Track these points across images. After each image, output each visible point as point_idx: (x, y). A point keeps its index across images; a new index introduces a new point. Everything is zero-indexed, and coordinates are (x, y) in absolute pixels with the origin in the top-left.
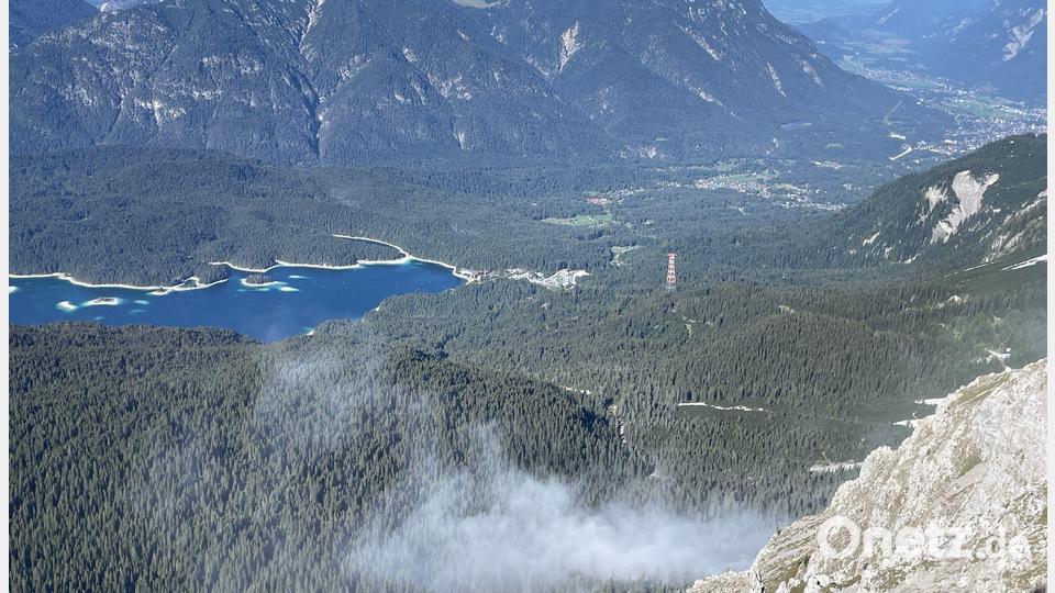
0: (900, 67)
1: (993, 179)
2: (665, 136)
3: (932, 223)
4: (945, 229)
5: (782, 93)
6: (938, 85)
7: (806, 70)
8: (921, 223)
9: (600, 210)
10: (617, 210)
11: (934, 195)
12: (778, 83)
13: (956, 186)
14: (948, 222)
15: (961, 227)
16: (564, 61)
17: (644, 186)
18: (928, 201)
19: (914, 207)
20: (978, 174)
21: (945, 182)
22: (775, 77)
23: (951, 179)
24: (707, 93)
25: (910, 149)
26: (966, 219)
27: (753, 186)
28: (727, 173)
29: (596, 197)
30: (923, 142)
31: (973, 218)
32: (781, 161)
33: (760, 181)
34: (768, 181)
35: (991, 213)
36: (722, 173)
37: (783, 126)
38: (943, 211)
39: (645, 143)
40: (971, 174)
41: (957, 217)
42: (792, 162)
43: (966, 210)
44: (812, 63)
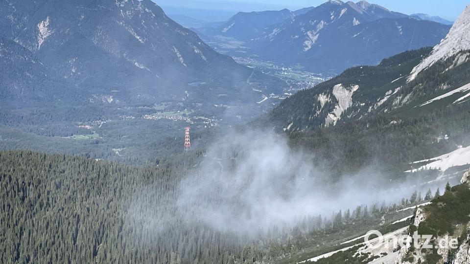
0: (244, 56)
1: (356, 88)
2: (117, 89)
3: (324, 116)
4: (333, 118)
5: (185, 65)
6: (269, 65)
7: (196, 51)
8: (318, 115)
9: (89, 132)
10: (100, 131)
11: (323, 99)
12: (181, 59)
13: (335, 93)
14: (334, 114)
15: (343, 115)
16: (41, 42)
17: (111, 119)
18: (320, 102)
19: (313, 107)
20: (347, 85)
21: (328, 91)
22: (179, 55)
23: (332, 89)
24: (140, 64)
25: (266, 98)
26: (345, 111)
27: (181, 118)
28: (162, 111)
29: (81, 125)
30: (273, 94)
31: (349, 110)
32: (193, 104)
33: (184, 115)
34: (189, 115)
35: (359, 106)
36: (159, 111)
37: (189, 84)
38: (330, 107)
39: (104, 94)
40: (342, 85)
41: (339, 111)
42: (200, 104)
43: (343, 107)
44: (199, 47)
